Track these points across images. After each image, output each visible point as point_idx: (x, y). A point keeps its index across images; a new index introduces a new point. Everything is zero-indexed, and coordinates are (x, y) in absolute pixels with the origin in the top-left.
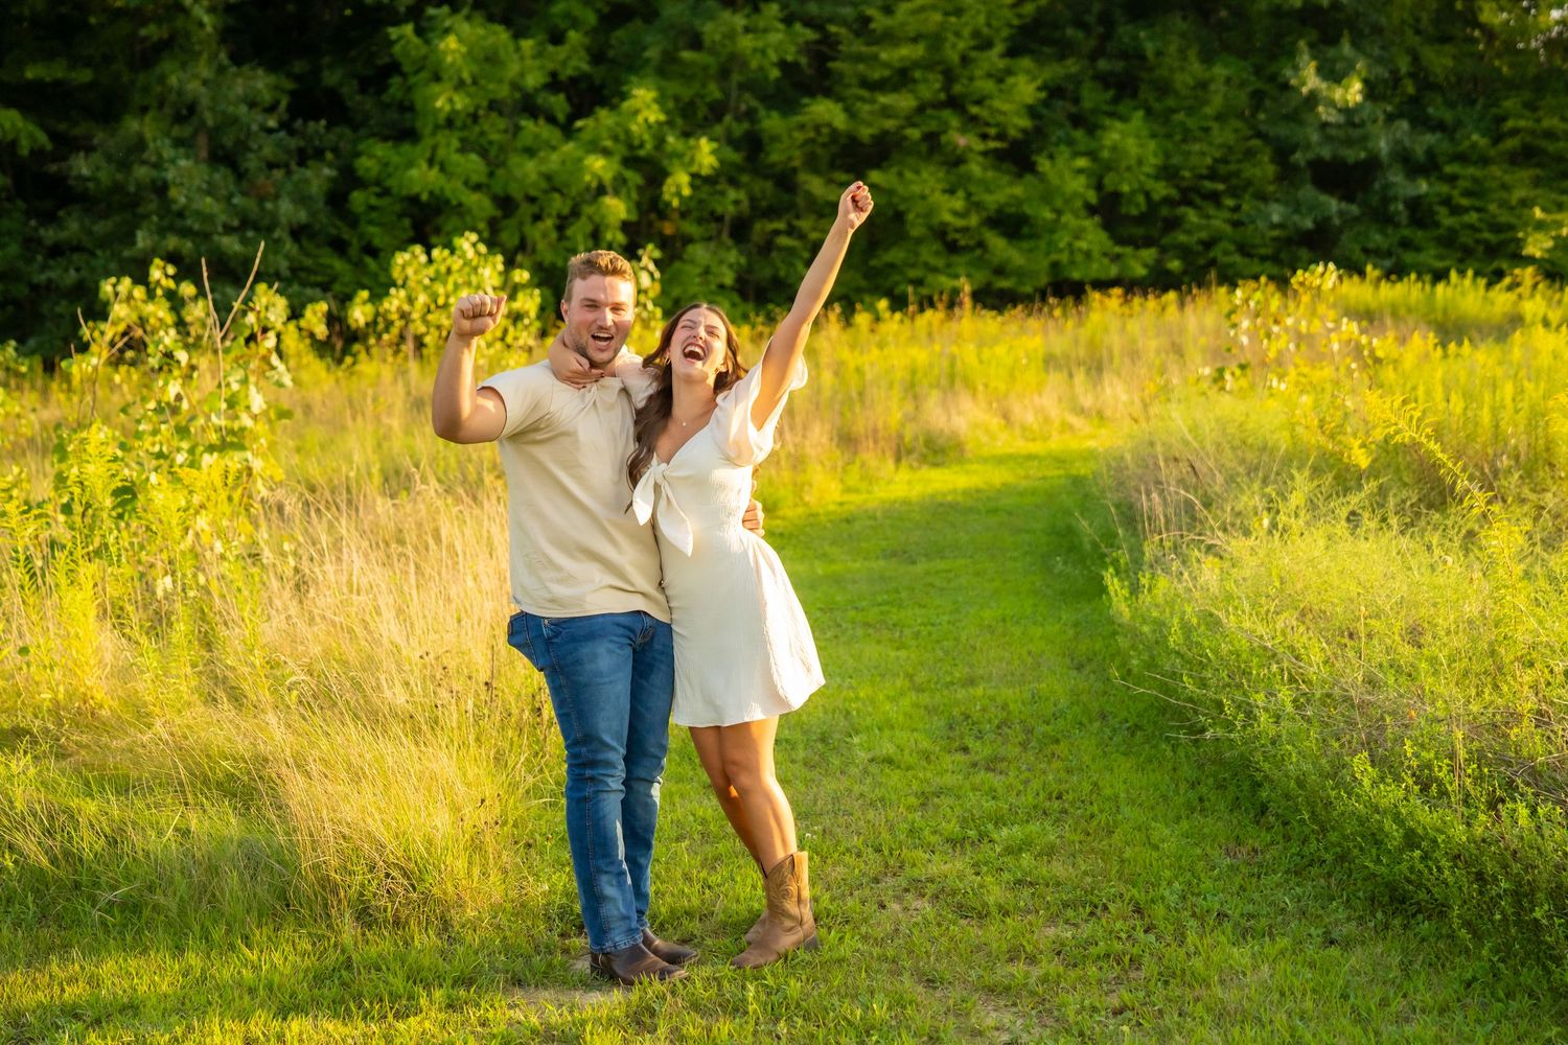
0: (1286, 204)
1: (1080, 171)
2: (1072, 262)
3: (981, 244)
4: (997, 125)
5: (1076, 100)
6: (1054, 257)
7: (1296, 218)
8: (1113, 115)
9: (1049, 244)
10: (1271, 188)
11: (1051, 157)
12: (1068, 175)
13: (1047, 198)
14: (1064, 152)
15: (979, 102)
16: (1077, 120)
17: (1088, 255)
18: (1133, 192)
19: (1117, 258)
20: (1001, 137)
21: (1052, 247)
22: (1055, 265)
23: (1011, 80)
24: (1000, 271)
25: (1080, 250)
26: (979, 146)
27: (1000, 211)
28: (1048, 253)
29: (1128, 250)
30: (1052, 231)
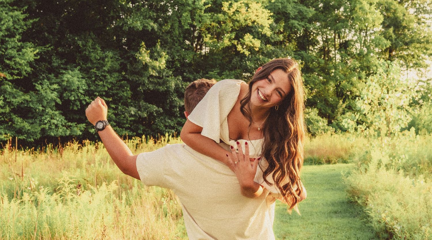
0: (135, 107)
1: (54, 90)
2: (50, 129)
3: (11, 120)
4: (18, 69)
5: (50, 63)
6: (43, 126)
7: (139, 112)
8: (66, 69)
9: (40, 121)
10: (129, 101)
11: (41, 84)
12: (48, 91)
13: (40, 101)
14: (46, 82)
15: (10, 59)
16: (51, 70)
17: (57, 126)
18: (75, 100)
19: (69, 127)
20: (19, 74)
21: (41, 122)
22: (43, 130)
23: (24, 50)
24: (20, 131)
25: (54, 123)
26: (9, 77)
27: (18, 106)
28: (40, 125)
29: (74, 124)
30: (42, 116)
